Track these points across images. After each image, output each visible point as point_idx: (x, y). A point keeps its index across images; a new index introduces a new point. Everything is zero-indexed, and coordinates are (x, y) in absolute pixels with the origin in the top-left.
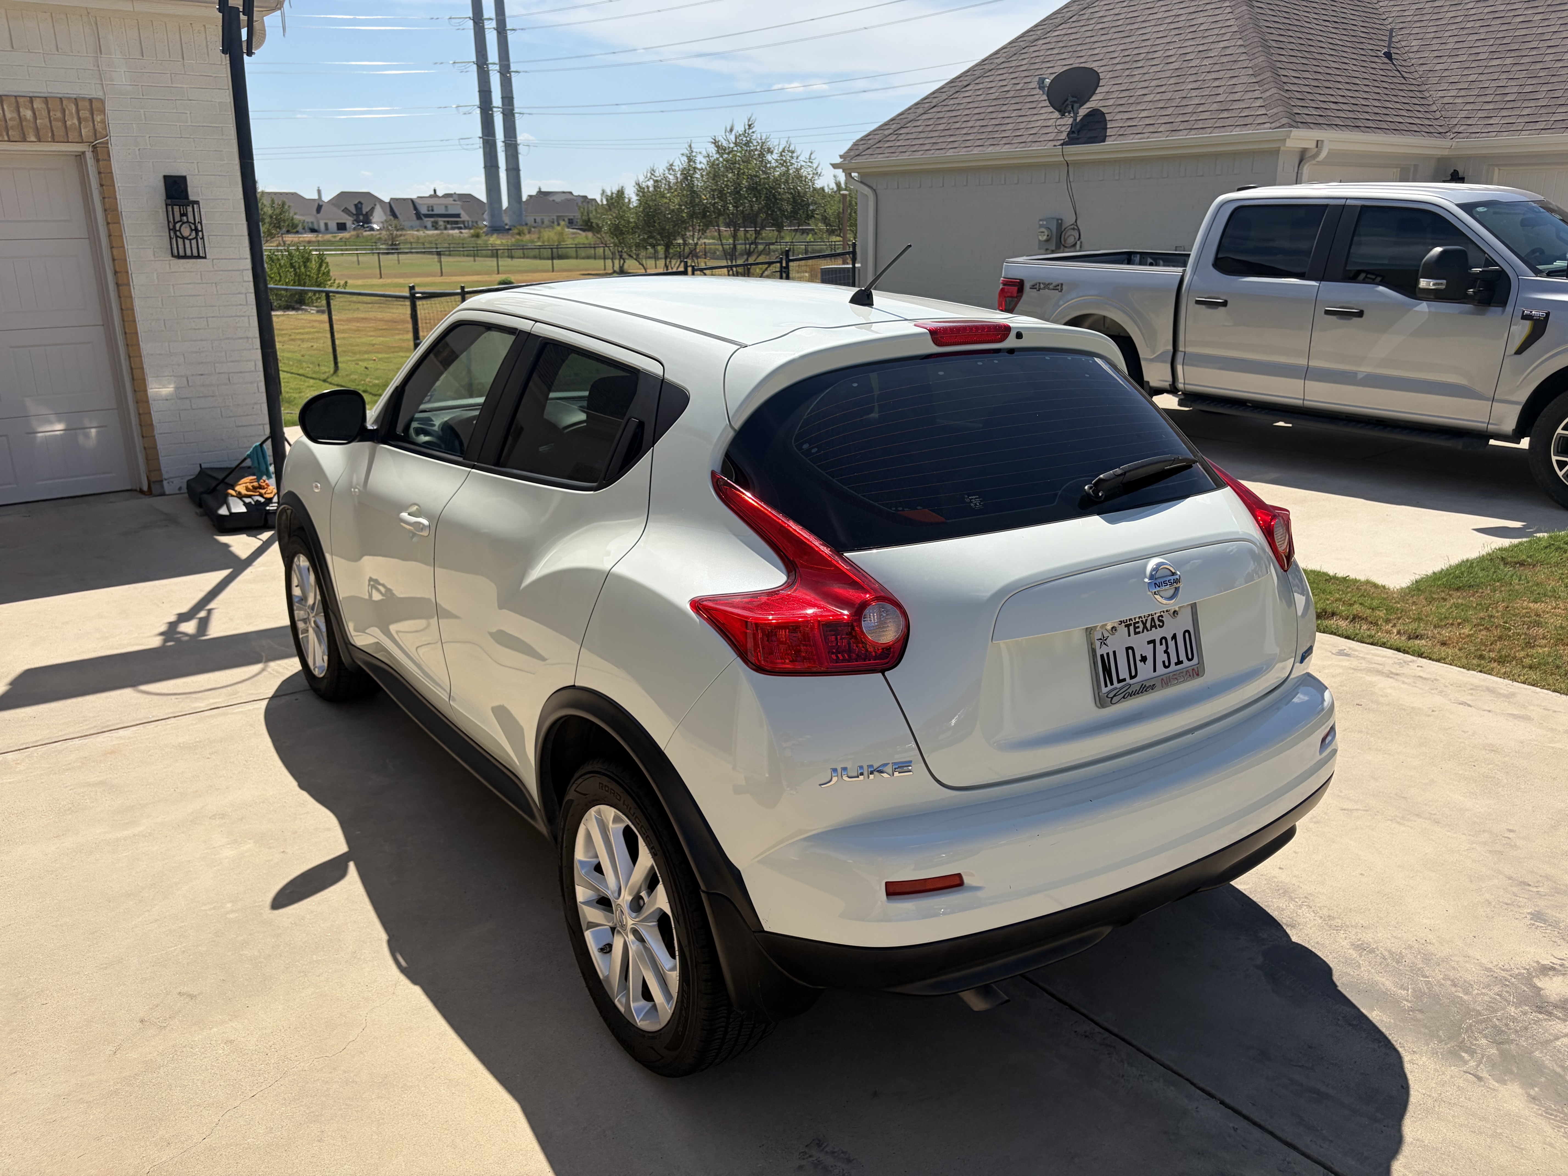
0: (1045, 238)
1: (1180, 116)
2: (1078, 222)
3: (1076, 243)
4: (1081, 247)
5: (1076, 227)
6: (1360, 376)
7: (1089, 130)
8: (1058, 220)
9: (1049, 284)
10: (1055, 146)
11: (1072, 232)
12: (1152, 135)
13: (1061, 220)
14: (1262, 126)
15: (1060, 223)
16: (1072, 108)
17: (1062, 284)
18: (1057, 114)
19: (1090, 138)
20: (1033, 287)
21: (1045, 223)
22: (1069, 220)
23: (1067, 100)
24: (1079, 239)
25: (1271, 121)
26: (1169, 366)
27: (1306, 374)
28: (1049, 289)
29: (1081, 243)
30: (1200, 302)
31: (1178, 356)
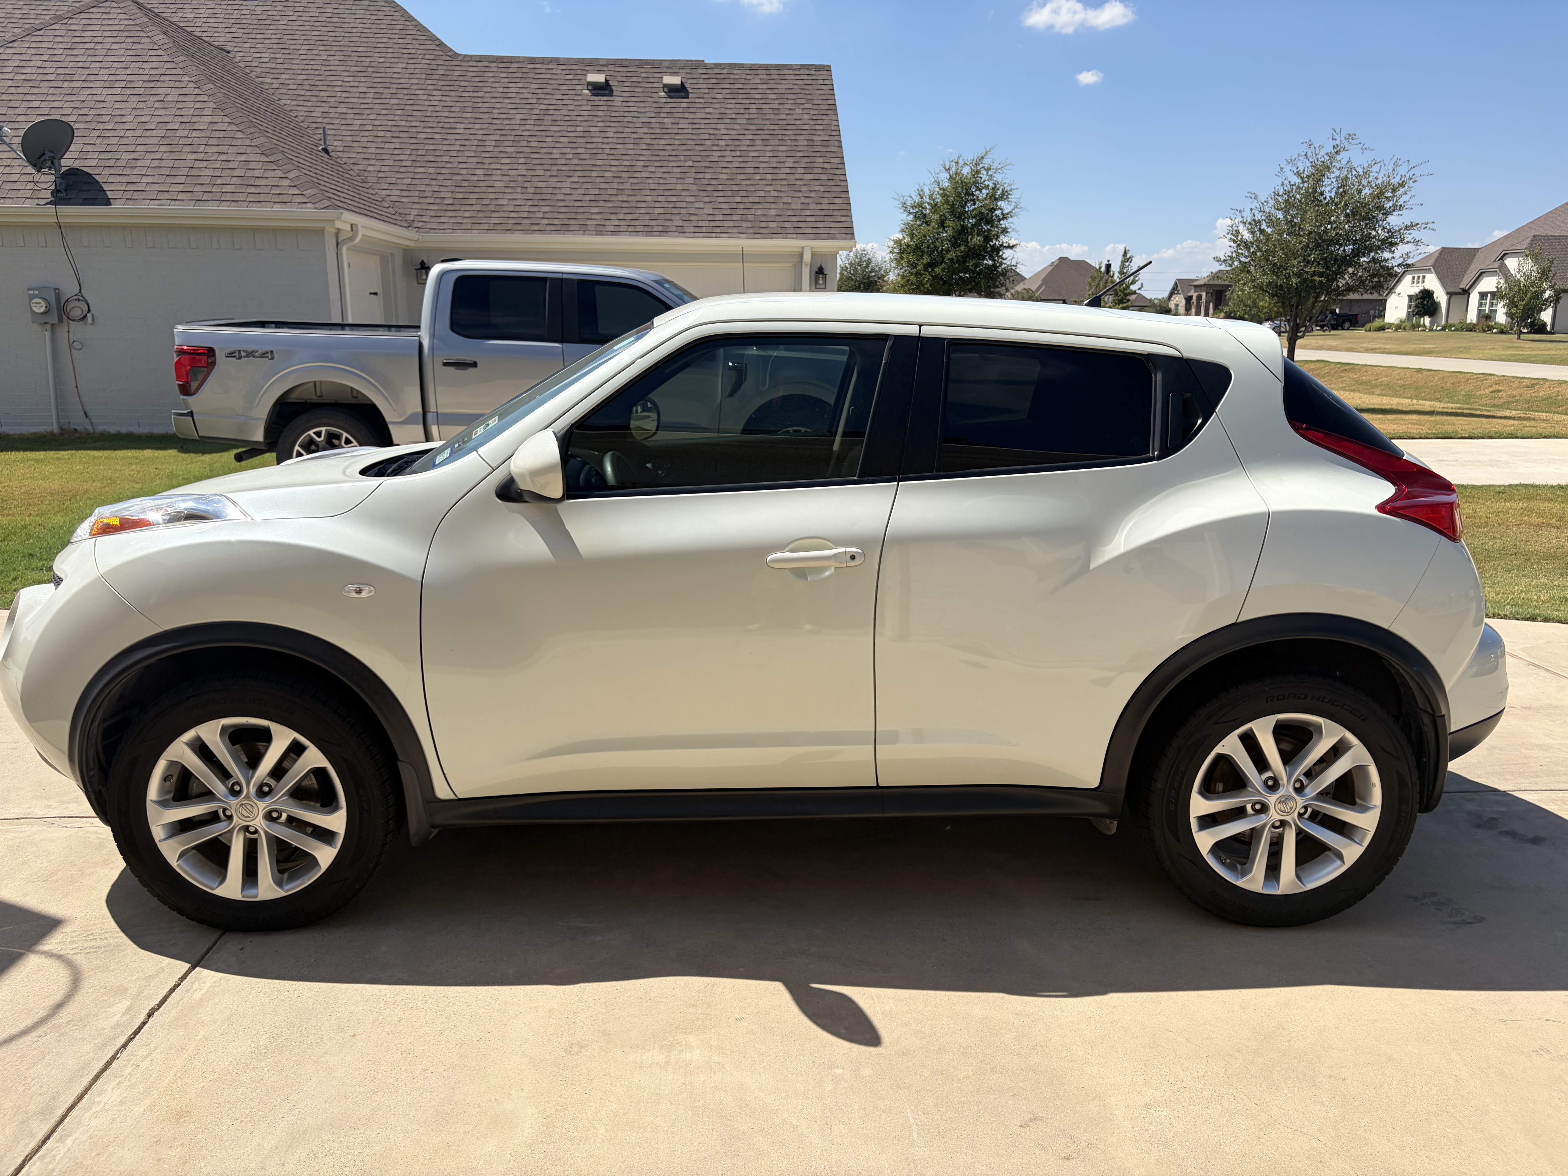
0: (42, 310)
1: (198, 186)
2: (82, 291)
3: (86, 316)
4: (93, 320)
5: (80, 297)
7: (80, 191)
8: (55, 289)
9: (252, 352)
10: (38, 204)
11: (77, 304)
12: (173, 202)
13: (58, 289)
14: (304, 205)
15: (58, 293)
16: (52, 163)
17: (272, 352)
18: (30, 170)
19: (85, 199)
20: (230, 355)
21: (37, 292)
22: (70, 289)
23: (44, 154)
24: (89, 311)
25: (313, 202)
26: (421, 427)
28: (254, 357)
29: (93, 315)
30: (446, 364)
31: (430, 416)
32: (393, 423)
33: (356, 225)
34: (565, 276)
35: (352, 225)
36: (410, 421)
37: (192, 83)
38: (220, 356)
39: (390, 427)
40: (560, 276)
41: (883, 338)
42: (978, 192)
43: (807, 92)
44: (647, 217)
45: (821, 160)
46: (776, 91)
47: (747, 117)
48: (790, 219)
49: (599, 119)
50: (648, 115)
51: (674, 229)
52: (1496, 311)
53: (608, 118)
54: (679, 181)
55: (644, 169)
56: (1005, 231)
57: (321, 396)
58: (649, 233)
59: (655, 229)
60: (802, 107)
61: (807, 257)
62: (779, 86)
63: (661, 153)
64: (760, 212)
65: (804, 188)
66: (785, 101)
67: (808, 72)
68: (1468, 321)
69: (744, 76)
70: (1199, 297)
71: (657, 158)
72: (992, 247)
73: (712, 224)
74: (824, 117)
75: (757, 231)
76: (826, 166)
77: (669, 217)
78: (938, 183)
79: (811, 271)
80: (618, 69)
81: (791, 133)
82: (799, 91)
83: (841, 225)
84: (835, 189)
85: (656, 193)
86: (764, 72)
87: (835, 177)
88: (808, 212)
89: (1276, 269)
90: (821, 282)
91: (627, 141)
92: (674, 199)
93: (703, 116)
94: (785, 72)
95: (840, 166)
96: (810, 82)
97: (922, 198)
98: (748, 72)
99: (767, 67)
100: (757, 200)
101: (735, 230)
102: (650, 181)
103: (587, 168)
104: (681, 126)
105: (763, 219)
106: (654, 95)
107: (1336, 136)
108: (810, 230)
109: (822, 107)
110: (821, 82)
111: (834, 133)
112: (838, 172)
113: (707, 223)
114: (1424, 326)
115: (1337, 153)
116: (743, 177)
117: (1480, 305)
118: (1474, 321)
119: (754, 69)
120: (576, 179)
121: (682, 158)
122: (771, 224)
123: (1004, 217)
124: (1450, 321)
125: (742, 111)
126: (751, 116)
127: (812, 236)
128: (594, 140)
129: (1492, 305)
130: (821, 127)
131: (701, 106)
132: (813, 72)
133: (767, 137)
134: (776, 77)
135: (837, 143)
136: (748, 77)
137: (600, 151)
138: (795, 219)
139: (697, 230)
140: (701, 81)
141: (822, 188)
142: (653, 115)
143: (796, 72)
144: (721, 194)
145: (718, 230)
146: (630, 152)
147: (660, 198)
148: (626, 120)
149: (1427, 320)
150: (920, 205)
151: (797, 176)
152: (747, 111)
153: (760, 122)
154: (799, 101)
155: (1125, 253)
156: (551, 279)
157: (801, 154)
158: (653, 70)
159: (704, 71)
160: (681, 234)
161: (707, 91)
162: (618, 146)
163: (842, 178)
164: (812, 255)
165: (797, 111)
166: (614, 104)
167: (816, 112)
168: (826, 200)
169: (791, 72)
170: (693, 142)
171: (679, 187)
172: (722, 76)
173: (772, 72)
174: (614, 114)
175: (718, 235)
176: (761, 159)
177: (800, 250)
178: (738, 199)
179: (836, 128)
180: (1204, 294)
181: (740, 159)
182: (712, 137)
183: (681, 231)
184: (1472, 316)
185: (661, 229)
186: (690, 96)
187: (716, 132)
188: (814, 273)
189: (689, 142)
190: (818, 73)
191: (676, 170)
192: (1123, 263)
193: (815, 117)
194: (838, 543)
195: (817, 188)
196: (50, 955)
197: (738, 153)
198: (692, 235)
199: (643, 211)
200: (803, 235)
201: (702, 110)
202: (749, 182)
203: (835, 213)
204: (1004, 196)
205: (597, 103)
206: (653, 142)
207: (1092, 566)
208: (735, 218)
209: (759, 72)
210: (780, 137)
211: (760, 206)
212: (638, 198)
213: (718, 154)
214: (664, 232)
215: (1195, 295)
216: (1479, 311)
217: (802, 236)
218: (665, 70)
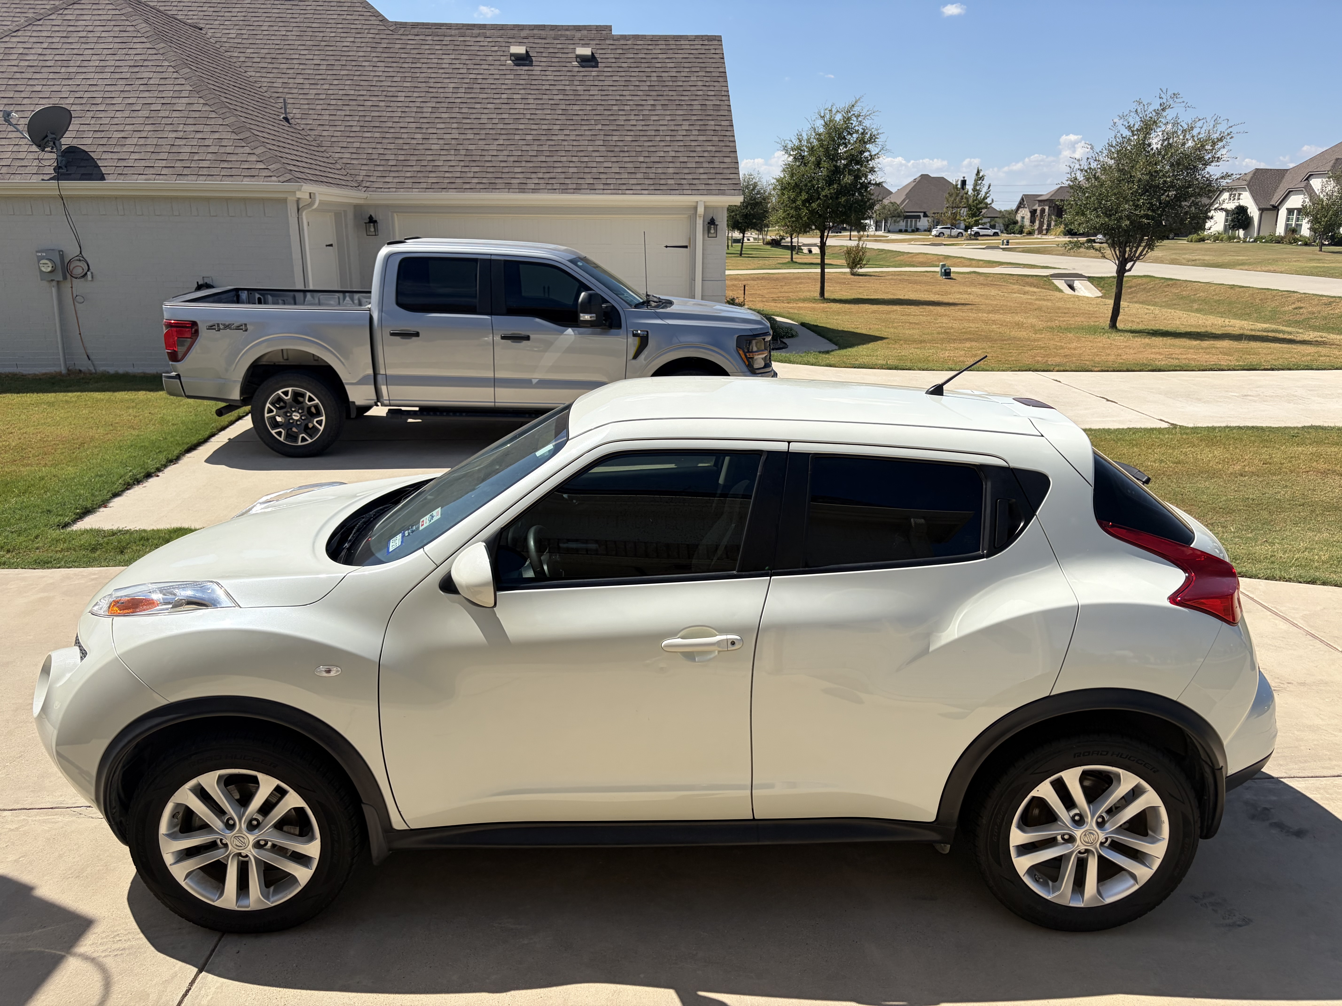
0: (49, 269)
1: (179, 162)
2: (82, 253)
3: (86, 274)
4: (92, 277)
5: (81, 258)
6: (534, 381)
7: (78, 167)
8: (59, 251)
9: (229, 325)
10: (43, 180)
11: (78, 263)
12: (157, 177)
13: (62, 251)
14: (269, 179)
15: (62, 254)
16: (54, 143)
17: (246, 325)
18: (35, 148)
19: (82, 174)
20: (211, 328)
21: (44, 254)
22: (72, 250)
23: (47, 136)
24: (89, 270)
25: (277, 175)
26: (373, 387)
27: (495, 382)
28: (231, 329)
29: (92, 273)
30: (392, 334)
31: (380, 378)
32: (348, 384)
33: (314, 194)
34: (493, 257)
35: (310, 193)
36: (362, 382)
37: (171, 68)
38: (202, 328)
39: (347, 387)
40: (489, 257)
41: (758, 453)
42: (849, 136)
43: (701, 61)
44: (563, 176)
45: (713, 123)
46: (674, 60)
47: (648, 83)
48: (686, 176)
49: (521, 87)
50: (563, 83)
51: (586, 187)
52: (1301, 225)
53: (528, 86)
54: (591, 143)
55: (560, 132)
56: (872, 170)
57: (287, 359)
58: (565, 190)
59: (570, 187)
60: (696, 74)
61: (701, 210)
62: (676, 56)
63: (574, 118)
64: (660, 171)
65: (698, 149)
66: (681, 69)
67: (701, 43)
68: (1277, 234)
69: (646, 47)
70: (1043, 211)
71: (571, 122)
72: (861, 184)
73: (619, 182)
74: (716, 84)
75: (658, 188)
76: (717, 128)
77: (581, 175)
78: (815, 129)
79: (704, 221)
80: (536, 41)
81: (687, 98)
82: (694, 60)
83: (730, 182)
84: (724, 149)
85: (570, 154)
86: (663, 42)
87: (726, 139)
88: (702, 171)
89: (1108, 213)
90: (712, 231)
91: (545, 107)
92: (586, 159)
93: (611, 83)
94: (682, 42)
95: (729, 128)
96: (703, 51)
97: (800, 141)
98: (650, 42)
99: (666, 38)
100: (657, 159)
101: (639, 187)
102: (566, 143)
103: (511, 132)
104: (591, 93)
105: (663, 176)
106: (568, 64)
107: (1163, 95)
108: (703, 187)
109: (714, 74)
110: (713, 51)
111: (724, 98)
112: (728, 133)
113: (614, 181)
114: (1239, 238)
115: (1163, 110)
116: (645, 138)
117: (1288, 219)
118: (1282, 234)
119: (655, 39)
120: (501, 142)
121: (593, 122)
122: (670, 182)
123: (872, 158)
124: (1261, 234)
125: (645, 79)
126: (653, 84)
127: (705, 192)
128: (516, 106)
129: (1298, 219)
130: (713, 93)
131: (609, 74)
132: (706, 43)
133: (666, 102)
134: (674, 47)
135: (726, 108)
136: (650, 47)
137: (522, 116)
138: (690, 177)
139: (606, 187)
140: (609, 51)
141: (714, 149)
142: (567, 83)
143: (691, 43)
144: (627, 154)
145: (624, 187)
146: (548, 117)
147: (574, 159)
148: (544, 87)
149: (1241, 233)
150: (799, 148)
151: (692, 138)
152: (648, 79)
153: (660, 88)
154: (694, 69)
155: (978, 172)
156: (481, 259)
157: (695, 118)
158: (567, 42)
159: (611, 42)
160: (592, 191)
161: (614, 60)
162: (538, 112)
163: (731, 139)
164: (705, 207)
165: (692, 79)
166: (534, 73)
167: (708, 79)
168: (717, 160)
169: (687, 42)
170: (602, 108)
171: (590, 148)
172: (627, 47)
173: (671, 42)
174: (533, 82)
175: (624, 192)
176: (661, 122)
177: (694, 204)
178: (641, 159)
179: (726, 94)
180: (1047, 208)
181: (643, 123)
182: (619, 103)
183: (592, 188)
184: (1280, 230)
185: (574, 186)
186: (600, 65)
187: (621, 98)
188: (706, 223)
189: (599, 107)
190: (711, 43)
191: (587, 133)
192: (976, 181)
193: (707, 84)
194: (722, 631)
195: (709, 148)
196: (86, 958)
197: (641, 118)
198: (601, 191)
199: (559, 170)
200: (698, 192)
201: (610, 78)
202: (650, 144)
203: (725, 171)
204: (872, 139)
205: (519, 72)
206: (568, 107)
207: (931, 649)
208: (639, 176)
209: (659, 42)
210: (677, 102)
211: (660, 165)
212: (555, 159)
213: (624, 118)
214: (577, 189)
215: (1039, 209)
216: (1287, 225)
217: (696, 192)
218: (578, 42)
